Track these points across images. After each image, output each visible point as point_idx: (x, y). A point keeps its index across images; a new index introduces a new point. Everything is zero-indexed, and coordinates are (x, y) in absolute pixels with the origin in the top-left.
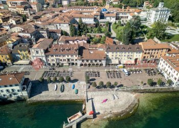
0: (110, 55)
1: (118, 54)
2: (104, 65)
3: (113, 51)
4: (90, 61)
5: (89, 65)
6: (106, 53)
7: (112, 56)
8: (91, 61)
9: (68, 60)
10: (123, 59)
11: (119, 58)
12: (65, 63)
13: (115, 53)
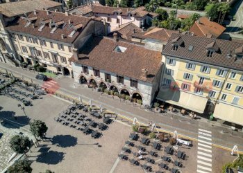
0: (178, 70)
1: (213, 74)
2: (147, 101)
3: (191, 61)
4: (102, 75)
5: (103, 86)
6: (164, 59)
7: (187, 76)
10: (229, 99)
11: (212, 93)
12: (50, 66)
13: (198, 68)
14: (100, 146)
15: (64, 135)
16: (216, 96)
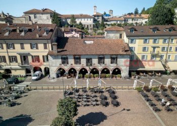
2: (125, 73)
5: (83, 72)
7: (144, 49)
8: (89, 61)
9: (24, 58)
11: (161, 57)
12: (16, 70)
13: (151, 41)
14: (128, 110)
15: (85, 114)
16: (164, 58)
